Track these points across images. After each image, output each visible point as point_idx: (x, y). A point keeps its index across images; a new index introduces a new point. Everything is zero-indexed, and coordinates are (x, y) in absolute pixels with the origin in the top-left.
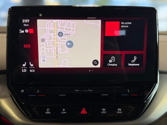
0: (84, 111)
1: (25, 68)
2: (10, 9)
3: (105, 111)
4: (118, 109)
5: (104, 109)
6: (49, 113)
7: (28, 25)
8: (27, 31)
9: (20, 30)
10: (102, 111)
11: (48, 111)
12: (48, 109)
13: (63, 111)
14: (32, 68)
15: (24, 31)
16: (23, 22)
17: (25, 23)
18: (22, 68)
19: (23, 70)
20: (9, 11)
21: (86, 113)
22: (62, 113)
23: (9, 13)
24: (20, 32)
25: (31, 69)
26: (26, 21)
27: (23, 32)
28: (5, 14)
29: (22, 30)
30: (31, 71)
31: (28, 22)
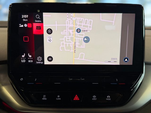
0: (76, 98)
1: (24, 59)
2: (10, 6)
3: (96, 98)
4: (107, 97)
5: (94, 96)
6: (45, 99)
7: (27, 20)
8: (26, 25)
9: (20, 25)
10: (93, 98)
11: (45, 97)
12: (44, 96)
13: (58, 98)
14: (30, 58)
15: (24, 26)
16: (22, 17)
17: (24, 18)
18: (22, 58)
19: (22, 60)
20: (10, 7)
21: (79, 99)
22: (57, 99)
23: (9, 9)
24: (20, 26)
25: (30, 60)
26: (25, 17)
27: (22, 26)
28: (6, 10)
29: (22, 25)
30: (29, 61)
31: (26, 17)
